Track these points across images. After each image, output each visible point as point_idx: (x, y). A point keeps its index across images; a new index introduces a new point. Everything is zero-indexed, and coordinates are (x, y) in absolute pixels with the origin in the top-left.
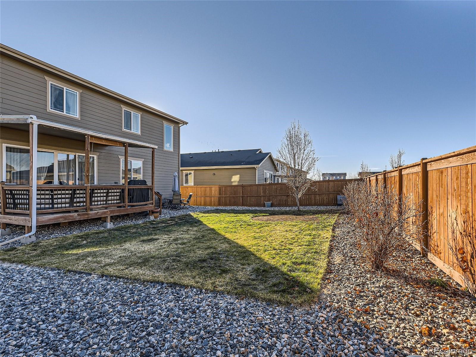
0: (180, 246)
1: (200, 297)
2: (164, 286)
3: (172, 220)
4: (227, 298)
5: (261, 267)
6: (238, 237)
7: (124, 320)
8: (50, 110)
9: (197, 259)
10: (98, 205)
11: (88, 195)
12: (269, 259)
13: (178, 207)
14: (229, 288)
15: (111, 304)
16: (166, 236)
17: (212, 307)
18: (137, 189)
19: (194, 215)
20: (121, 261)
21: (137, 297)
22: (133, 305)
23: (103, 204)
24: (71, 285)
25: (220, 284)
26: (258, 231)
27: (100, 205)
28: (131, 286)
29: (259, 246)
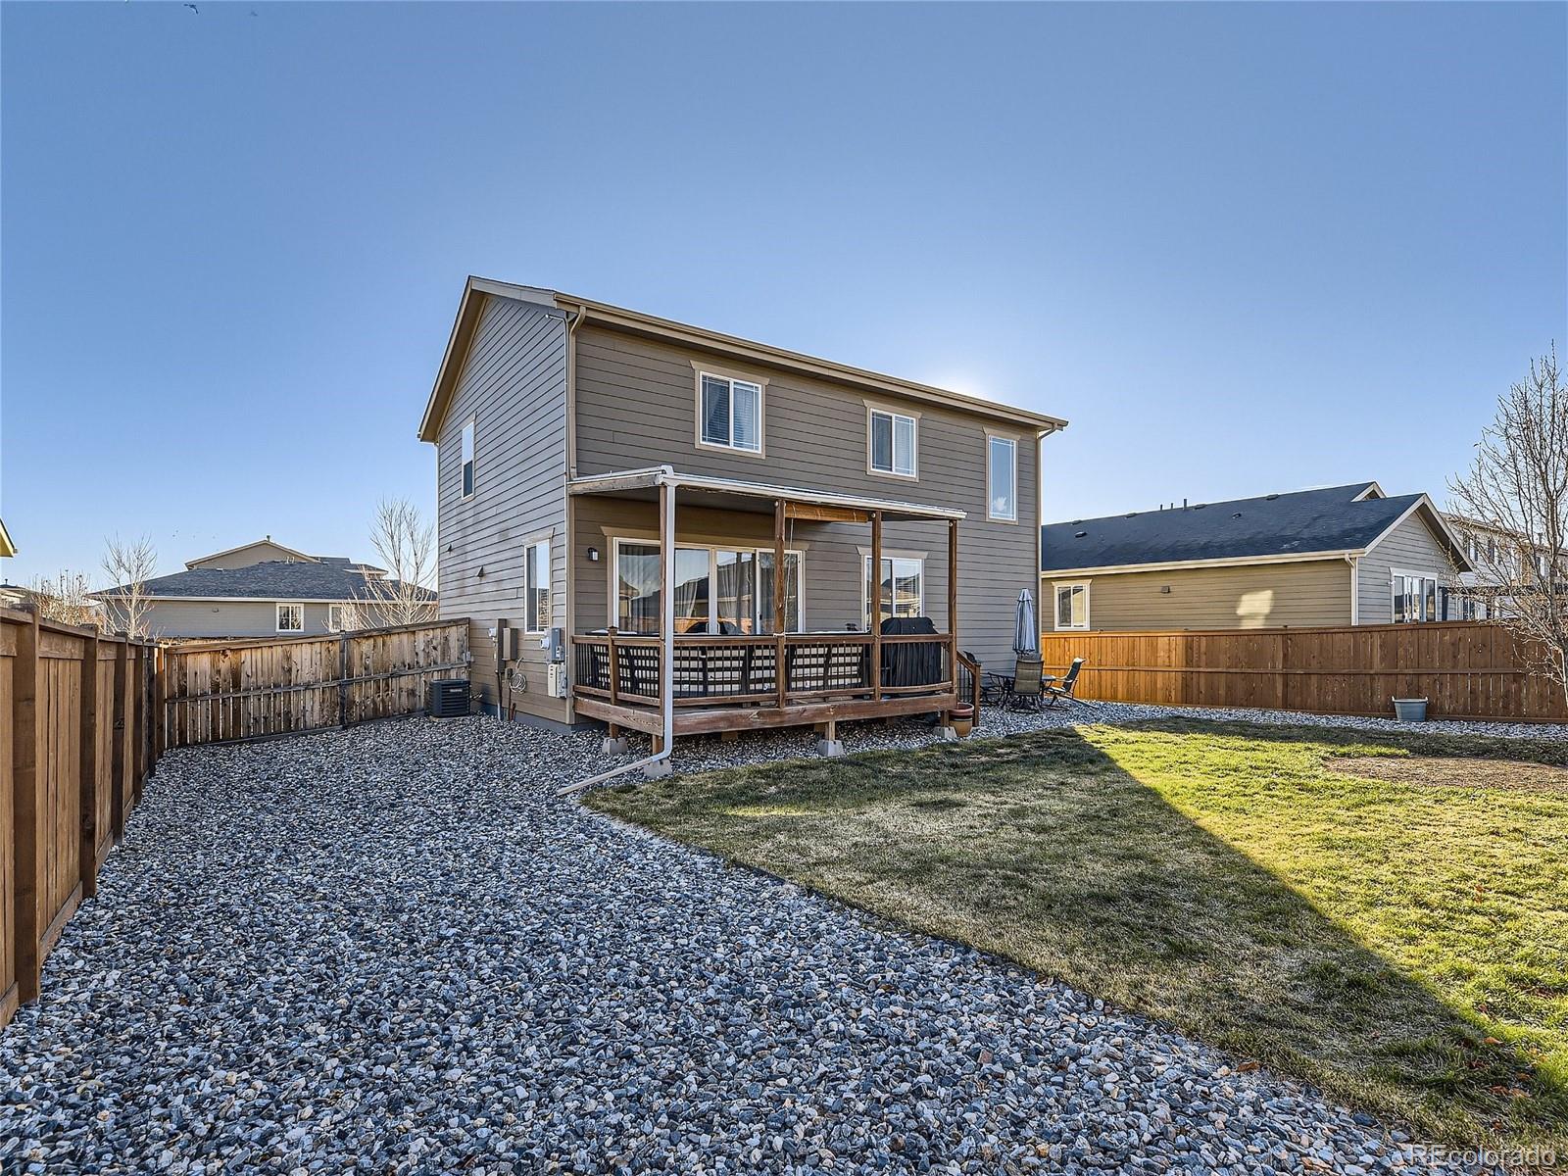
0: (1032, 836)
1: (1085, 1020)
2: (971, 956)
3: (1010, 746)
4: (1183, 1052)
5: (1343, 964)
6: (1252, 830)
7: (854, 1029)
8: (701, 442)
9: (1085, 890)
10: (804, 689)
11: (782, 660)
12: (1388, 940)
13: (1034, 704)
14: (1195, 1016)
15: (825, 976)
16: (989, 797)
17: (1127, 1069)
18: (906, 644)
19: (1088, 733)
20: (857, 857)
21: (893, 972)
22: (881, 995)
23: (818, 688)
24: (739, 901)
25: (1163, 994)
26: (1343, 815)
27: (811, 688)
28: (878, 937)
29: (1344, 877)
